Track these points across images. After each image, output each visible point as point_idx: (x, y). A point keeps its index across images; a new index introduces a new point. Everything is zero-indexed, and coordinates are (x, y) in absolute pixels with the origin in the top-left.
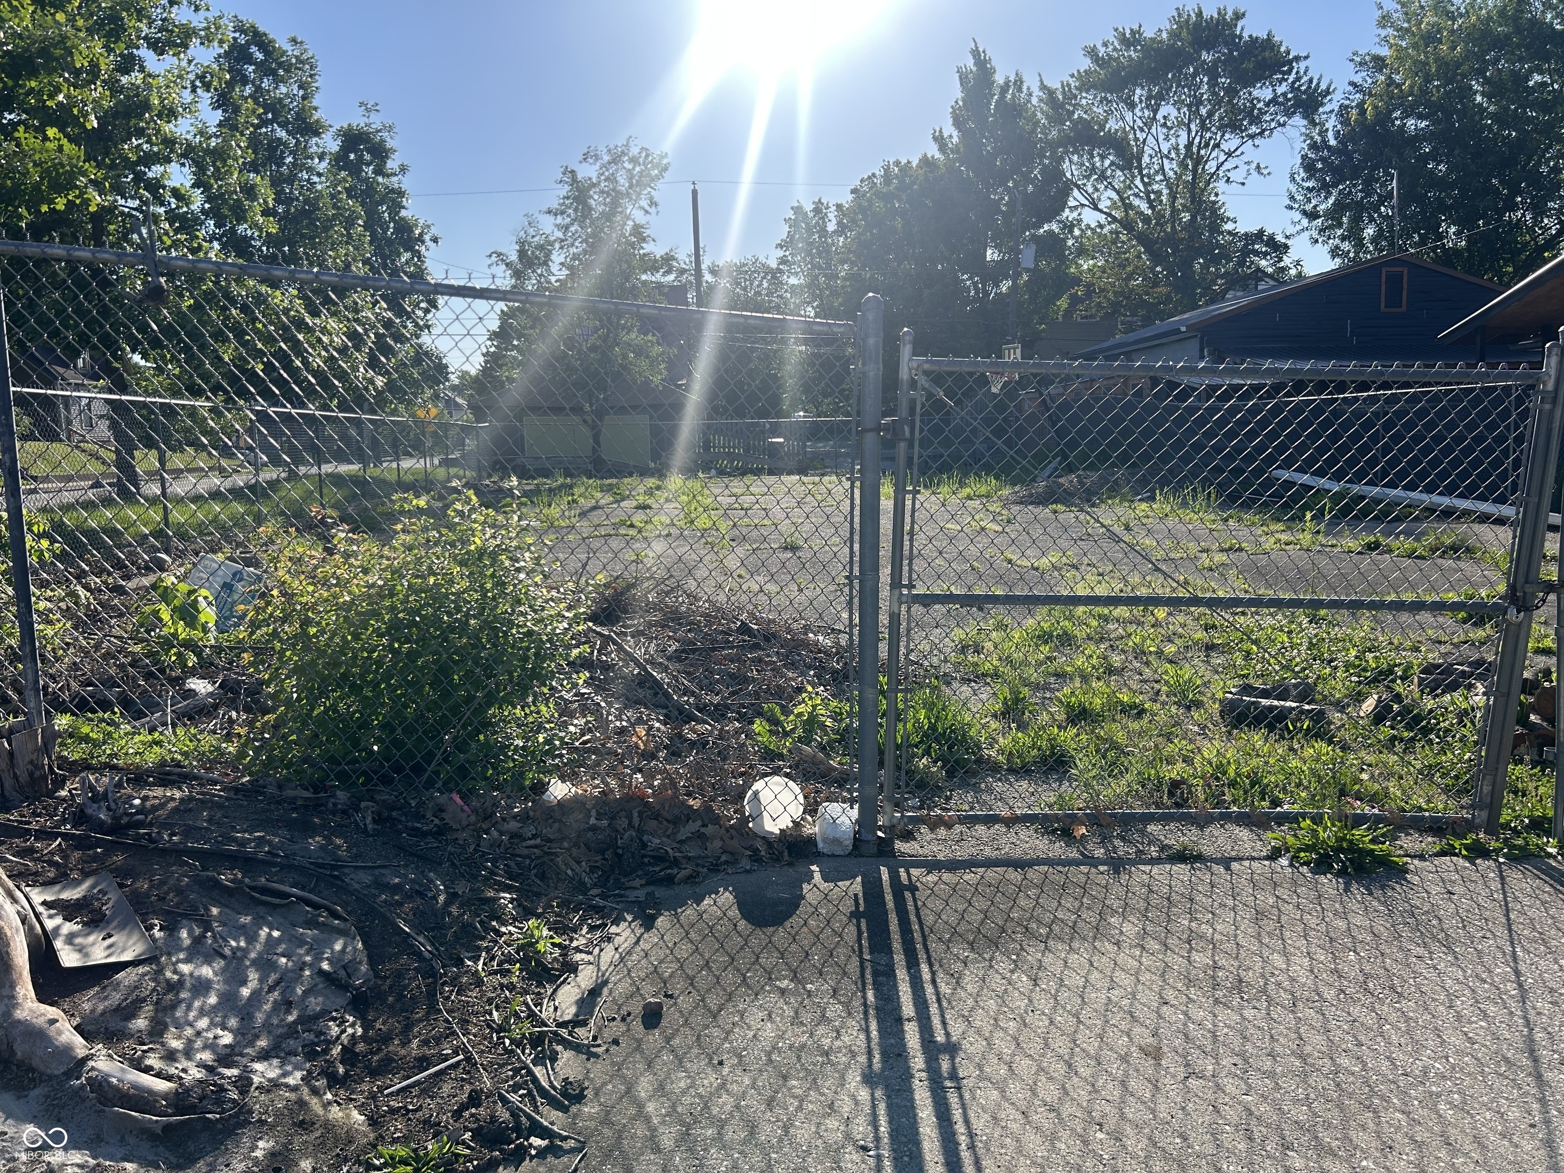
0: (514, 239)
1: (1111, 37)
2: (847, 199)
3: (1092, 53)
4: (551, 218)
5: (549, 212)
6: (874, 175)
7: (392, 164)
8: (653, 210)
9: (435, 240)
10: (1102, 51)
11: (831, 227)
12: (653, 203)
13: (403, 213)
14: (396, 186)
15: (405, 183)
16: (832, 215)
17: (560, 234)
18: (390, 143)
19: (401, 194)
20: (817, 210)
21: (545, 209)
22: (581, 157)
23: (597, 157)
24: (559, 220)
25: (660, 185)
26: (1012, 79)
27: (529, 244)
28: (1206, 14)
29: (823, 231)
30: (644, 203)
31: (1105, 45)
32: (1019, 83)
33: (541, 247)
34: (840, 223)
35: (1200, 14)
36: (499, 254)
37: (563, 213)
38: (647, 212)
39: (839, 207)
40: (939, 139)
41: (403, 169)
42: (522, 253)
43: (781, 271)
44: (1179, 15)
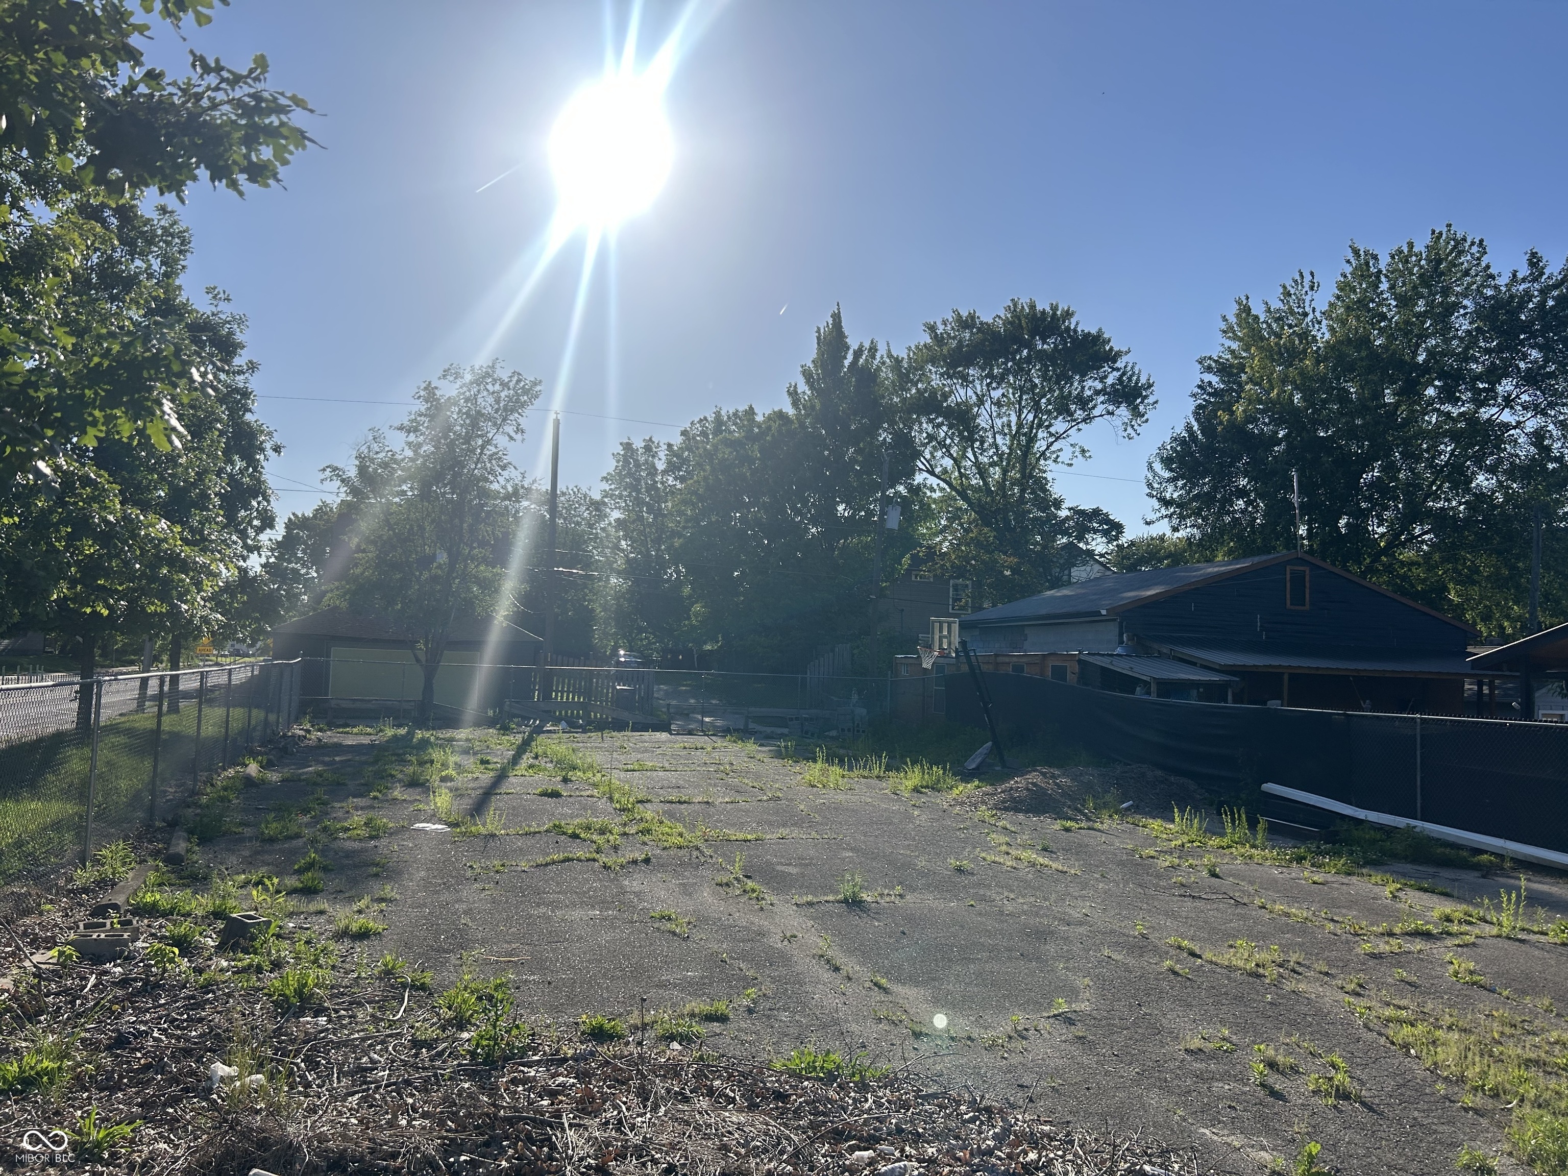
0: (355, 453)
1: (950, 316)
2: (677, 440)
3: (932, 328)
4: (402, 435)
5: (401, 428)
6: (705, 418)
7: (239, 361)
8: (518, 437)
9: (277, 449)
10: (940, 329)
11: (661, 466)
12: (519, 430)
13: (248, 417)
14: (241, 385)
15: (254, 383)
16: (662, 454)
17: (409, 453)
18: (239, 337)
19: (246, 394)
20: (648, 449)
21: (397, 424)
22: (441, 373)
23: (457, 376)
24: (412, 437)
25: (527, 411)
26: (867, 345)
27: (372, 460)
28: (1039, 308)
29: (653, 471)
30: (510, 429)
31: (945, 323)
32: (873, 350)
33: (385, 465)
34: (669, 462)
35: (1032, 307)
36: (335, 469)
37: (416, 430)
38: (511, 438)
39: (670, 446)
40: (793, 393)
41: (252, 367)
42: (362, 470)
43: (605, 504)
44: (1015, 305)
